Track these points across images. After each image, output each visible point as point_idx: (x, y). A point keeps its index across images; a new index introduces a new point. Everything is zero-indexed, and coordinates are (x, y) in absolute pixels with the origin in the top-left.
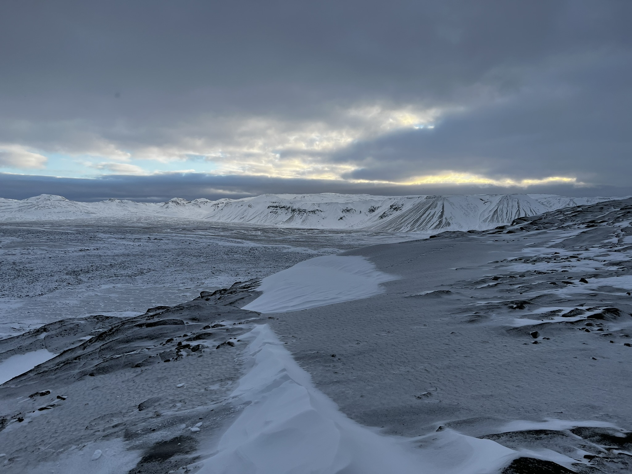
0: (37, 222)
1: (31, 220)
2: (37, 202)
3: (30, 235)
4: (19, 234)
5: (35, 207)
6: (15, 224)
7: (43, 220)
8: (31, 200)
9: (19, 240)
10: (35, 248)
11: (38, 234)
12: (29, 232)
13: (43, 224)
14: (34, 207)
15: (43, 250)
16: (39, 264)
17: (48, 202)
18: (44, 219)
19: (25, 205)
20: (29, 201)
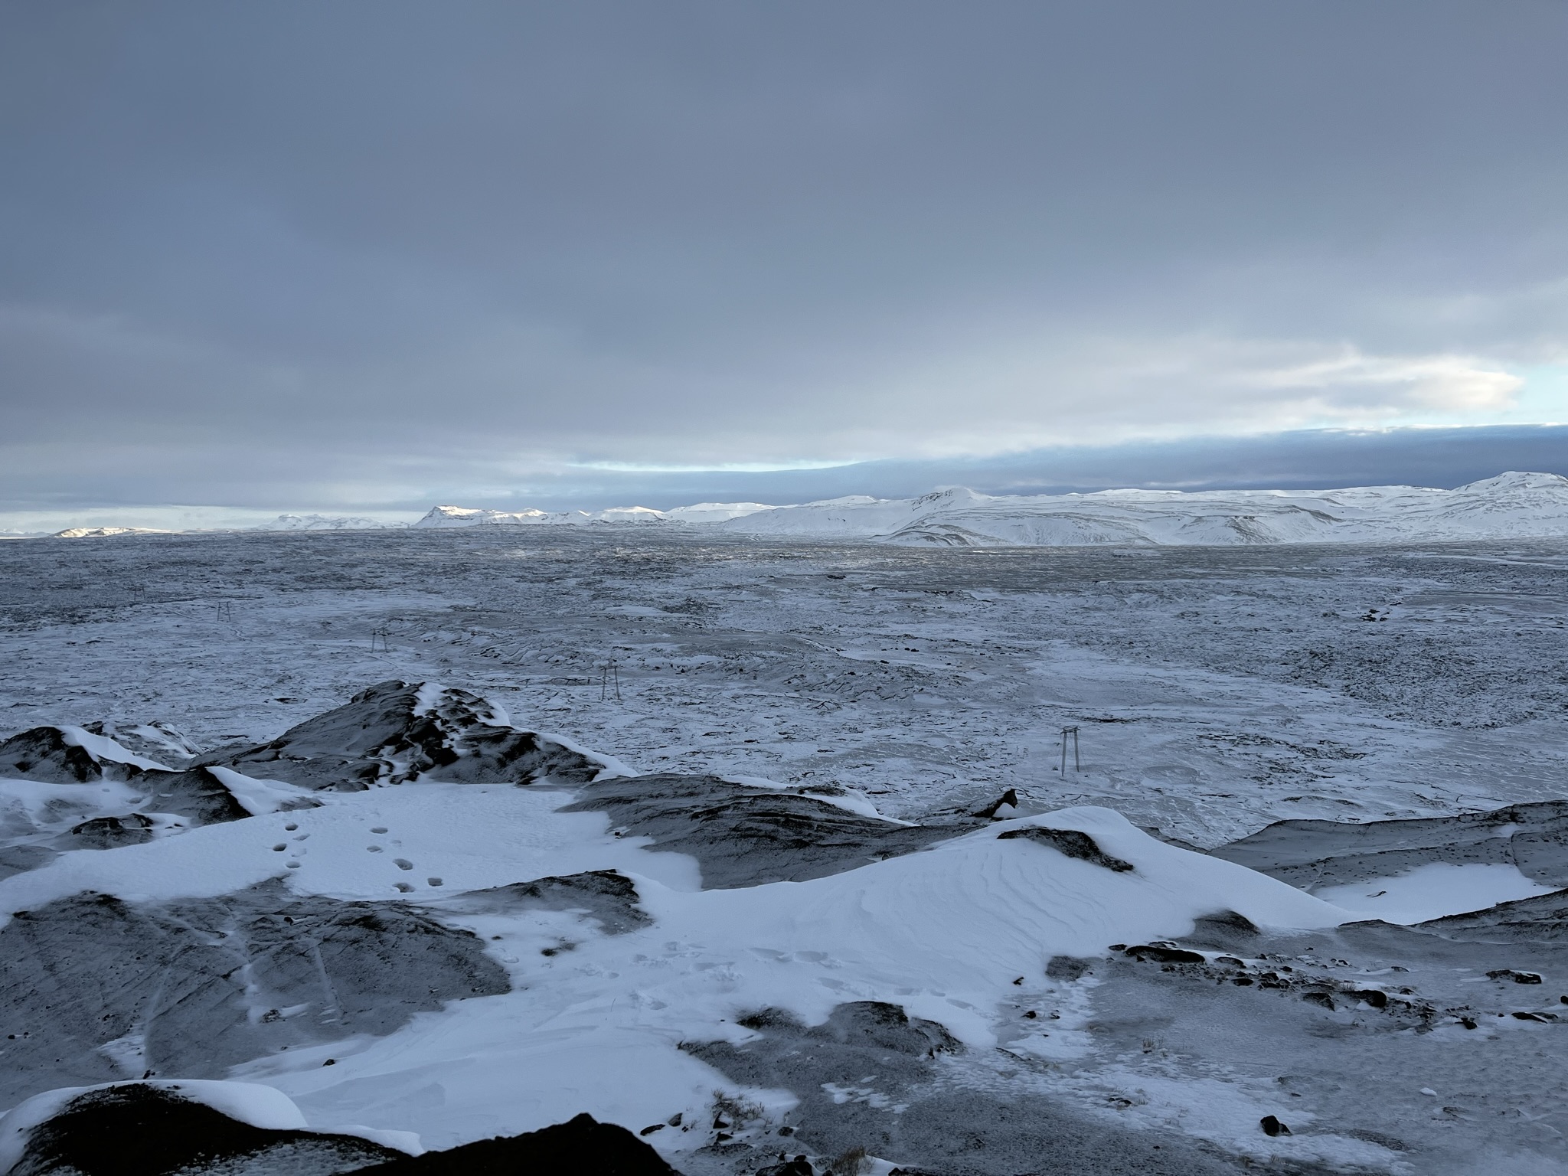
0: (1490, 543)
1: (1474, 539)
2: (1492, 493)
3: (1470, 576)
4: (1443, 572)
5: (1486, 507)
6: (1435, 547)
7: (1506, 537)
8: (1477, 488)
9: (1442, 586)
10: (1481, 607)
11: (1491, 574)
12: (1467, 567)
13: (1503, 548)
14: (1484, 505)
15: (1501, 613)
16: (1489, 648)
17: (1521, 491)
18: (1506, 534)
19: (1462, 500)
20: (1471, 491)
